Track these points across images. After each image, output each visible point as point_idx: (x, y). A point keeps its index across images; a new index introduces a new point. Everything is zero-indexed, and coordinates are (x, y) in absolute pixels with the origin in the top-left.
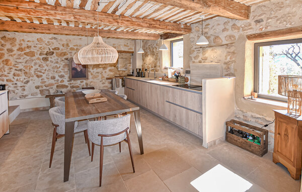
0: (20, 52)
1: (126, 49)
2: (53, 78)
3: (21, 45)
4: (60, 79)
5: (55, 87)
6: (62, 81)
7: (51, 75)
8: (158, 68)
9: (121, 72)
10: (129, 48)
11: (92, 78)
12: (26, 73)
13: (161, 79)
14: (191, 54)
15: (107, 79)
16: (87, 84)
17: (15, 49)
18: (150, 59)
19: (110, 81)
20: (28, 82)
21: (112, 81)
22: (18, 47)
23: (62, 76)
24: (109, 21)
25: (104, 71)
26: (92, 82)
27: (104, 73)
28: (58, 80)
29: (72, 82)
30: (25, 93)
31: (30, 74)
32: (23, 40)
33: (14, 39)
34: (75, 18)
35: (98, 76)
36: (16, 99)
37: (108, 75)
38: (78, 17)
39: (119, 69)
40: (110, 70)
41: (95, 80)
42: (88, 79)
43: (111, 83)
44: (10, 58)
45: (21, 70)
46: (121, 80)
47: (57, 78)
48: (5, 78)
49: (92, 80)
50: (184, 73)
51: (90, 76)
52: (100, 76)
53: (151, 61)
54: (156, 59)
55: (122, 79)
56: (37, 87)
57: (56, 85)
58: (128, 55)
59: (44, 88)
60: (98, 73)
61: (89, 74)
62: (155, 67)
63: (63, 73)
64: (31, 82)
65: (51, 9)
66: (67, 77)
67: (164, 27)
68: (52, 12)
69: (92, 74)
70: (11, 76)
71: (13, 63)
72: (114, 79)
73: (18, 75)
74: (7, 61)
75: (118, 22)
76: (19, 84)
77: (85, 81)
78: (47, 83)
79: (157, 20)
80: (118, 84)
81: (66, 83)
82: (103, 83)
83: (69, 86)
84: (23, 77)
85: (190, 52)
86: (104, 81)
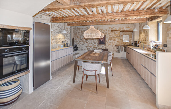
0: (81, 33)
1: (128, 29)
2: (92, 43)
3: (82, 30)
4: (94, 44)
5: (92, 47)
6: (95, 45)
7: (91, 42)
8: (147, 42)
9: (125, 43)
10: (130, 28)
11: (108, 45)
12: (83, 41)
13: (146, 49)
14: (168, 31)
15: (116, 46)
16: (105, 48)
17: (80, 32)
18: (143, 35)
19: (117, 47)
20: (83, 44)
21: (118, 47)
22: (81, 31)
23: (95, 43)
24: (101, 17)
25: (114, 42)
26: (107, 47)
27: (114, 43)
28: (93, 45)
29: (99, 46)
30: (83, 49)
31: (84, 41)
32: (82, 28)
33: (80, 28)
34: (86, 19)
35: (111, 44)
36: (80, 50)
37: (116, 44)
38: (87, 18)
39: (123, 41)
40: (118, 42)
41: (109, 46)
42: (106, 45)
43: (118, 48)
44: (79, 35)
45: (81, 40)
46: (123, 48)
47: (93, 44)
48: (77, 42)
49: (108, 46)
50: (162, 46)
51: (107, 44)
52: (112, 44)
53: (143, 37)
54: (146, 35)
55: (125, 47)
56: (86, 47)
57: (93, 47)
58: (130, 33)
59: (89, 47)
60: (111, 42)
61: (107, 43)
62: (145, 40)
63: (95, 42)
64: (84, 45)
65: (79, 17)
66: (97, 43)
67: (137, 14)
68: (79, 18)
69: (108, 43)
70: (79, 42)
71: (79, 37)
72: (119, 47)
73: (81, 42)
74: (78, 36)
75: (105, 17)
76: (81, 45)
77: (104, 46)
78: (89, 45)
79: (132, 11)
80: (122, 49)
81: (96, 46)
82: (114, 48)
83: (98, 48)
84: (82, 42)
85: (168, 30)
86: (114, 47)
